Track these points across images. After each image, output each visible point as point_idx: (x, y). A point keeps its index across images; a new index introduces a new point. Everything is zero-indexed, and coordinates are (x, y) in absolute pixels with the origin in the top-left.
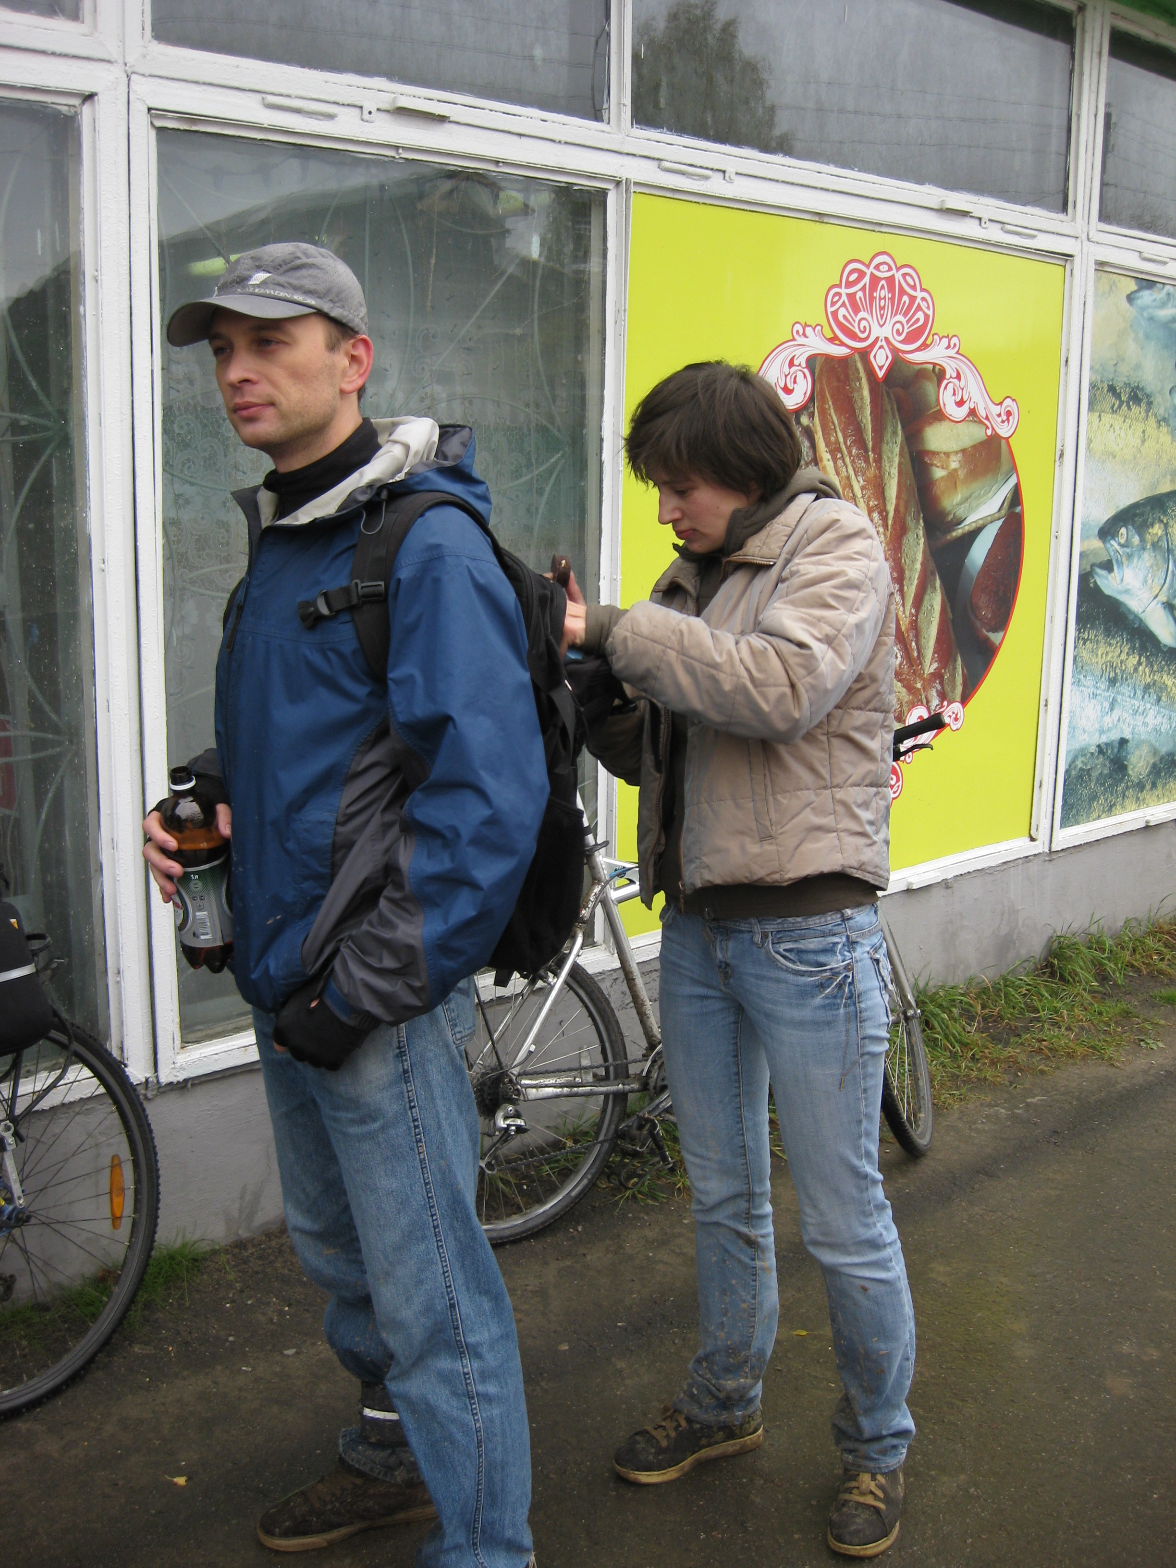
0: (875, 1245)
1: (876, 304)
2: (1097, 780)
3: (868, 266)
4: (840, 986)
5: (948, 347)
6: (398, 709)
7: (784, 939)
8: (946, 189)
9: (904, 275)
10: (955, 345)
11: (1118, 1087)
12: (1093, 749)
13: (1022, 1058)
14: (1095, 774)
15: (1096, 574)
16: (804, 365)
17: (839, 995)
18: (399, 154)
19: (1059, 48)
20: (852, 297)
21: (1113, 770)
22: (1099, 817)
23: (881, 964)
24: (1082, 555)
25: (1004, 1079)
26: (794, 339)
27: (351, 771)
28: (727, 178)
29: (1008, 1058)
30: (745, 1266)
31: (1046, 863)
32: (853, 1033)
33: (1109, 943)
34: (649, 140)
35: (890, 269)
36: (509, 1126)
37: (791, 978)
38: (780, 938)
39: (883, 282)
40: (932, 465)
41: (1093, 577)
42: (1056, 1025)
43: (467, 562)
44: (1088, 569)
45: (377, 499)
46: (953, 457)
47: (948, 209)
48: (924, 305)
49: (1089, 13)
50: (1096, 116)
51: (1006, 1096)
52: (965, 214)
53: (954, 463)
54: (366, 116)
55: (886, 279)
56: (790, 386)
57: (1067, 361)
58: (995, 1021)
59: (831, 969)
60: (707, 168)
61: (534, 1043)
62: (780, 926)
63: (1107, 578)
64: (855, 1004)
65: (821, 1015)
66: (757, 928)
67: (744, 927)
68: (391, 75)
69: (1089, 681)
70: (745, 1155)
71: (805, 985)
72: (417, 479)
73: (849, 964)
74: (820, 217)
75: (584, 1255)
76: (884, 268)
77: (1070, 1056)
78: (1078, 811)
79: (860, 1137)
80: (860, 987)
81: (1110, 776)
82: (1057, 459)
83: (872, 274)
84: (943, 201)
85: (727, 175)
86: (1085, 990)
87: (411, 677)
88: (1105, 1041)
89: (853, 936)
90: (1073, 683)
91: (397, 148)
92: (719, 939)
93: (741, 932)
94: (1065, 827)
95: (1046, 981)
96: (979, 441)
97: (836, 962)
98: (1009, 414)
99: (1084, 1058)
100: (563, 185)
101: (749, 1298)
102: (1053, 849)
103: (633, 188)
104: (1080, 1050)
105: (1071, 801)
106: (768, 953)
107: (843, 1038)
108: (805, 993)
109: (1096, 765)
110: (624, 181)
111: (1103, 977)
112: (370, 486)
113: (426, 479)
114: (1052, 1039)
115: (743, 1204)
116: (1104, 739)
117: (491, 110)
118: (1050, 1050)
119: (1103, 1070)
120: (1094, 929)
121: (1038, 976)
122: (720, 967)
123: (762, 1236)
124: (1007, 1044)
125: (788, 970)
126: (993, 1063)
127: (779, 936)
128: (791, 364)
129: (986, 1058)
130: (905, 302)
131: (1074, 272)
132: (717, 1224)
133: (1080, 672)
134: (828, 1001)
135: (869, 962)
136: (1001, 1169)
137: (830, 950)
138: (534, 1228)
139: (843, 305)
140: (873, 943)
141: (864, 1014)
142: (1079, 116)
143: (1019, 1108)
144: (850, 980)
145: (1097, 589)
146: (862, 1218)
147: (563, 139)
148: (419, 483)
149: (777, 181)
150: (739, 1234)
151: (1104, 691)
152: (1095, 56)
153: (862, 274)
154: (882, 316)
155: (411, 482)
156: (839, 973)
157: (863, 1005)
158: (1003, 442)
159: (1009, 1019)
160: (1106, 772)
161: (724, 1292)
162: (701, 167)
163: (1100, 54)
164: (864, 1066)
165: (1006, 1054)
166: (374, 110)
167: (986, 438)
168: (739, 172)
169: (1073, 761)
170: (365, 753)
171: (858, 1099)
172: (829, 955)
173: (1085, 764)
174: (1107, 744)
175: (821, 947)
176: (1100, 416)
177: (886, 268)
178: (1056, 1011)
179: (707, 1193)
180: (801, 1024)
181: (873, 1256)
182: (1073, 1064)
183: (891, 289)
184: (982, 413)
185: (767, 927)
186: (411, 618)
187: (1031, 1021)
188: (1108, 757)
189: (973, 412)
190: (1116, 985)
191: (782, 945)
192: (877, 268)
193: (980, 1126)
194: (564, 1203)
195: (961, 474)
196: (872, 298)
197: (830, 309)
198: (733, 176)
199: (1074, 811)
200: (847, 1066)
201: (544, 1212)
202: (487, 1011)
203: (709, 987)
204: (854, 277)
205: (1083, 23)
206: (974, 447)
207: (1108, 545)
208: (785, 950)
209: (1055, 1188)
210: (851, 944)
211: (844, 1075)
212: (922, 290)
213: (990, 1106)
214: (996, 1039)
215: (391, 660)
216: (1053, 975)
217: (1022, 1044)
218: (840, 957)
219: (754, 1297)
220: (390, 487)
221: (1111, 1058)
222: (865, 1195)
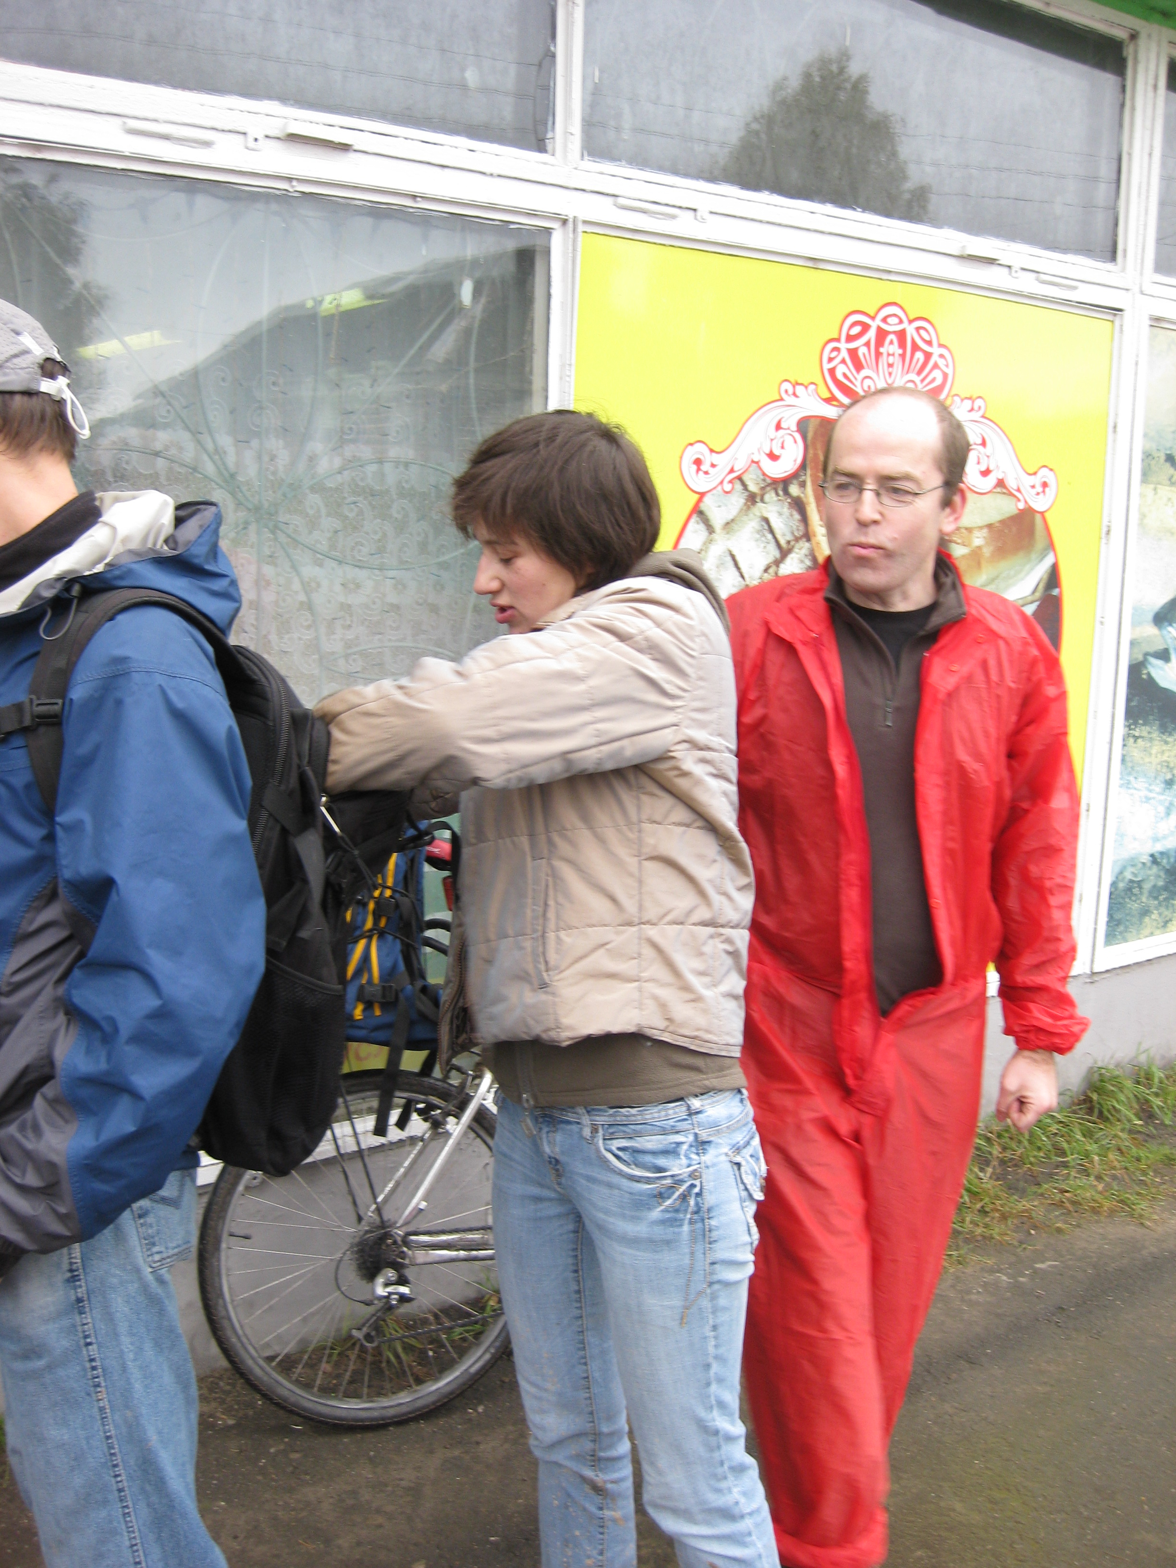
0: (728, 1514)
1: (883, 361)
2: (1150, 892)
3: (873, 318)
4: (684, 1197)
5: (972, 410)
6: (64, 862)
7: (617, 1135)
8: (970, 234)
9: (918, 329)
10: (980, 408)
11: (1145, 1252)
12: (1146, 859)
13: (1039, 1213)
14: (1147, 886)
15: (1150, 664)
16: (794, 428)
17: (683, 1208)
18: (293, 187)
19: (1108, 79)
20: (853, 353)
21: (1170, 882)
22: (1152, 934)
23: (743, 1169)
24: (1133, 643)
25: (1012, 1238)
26: (782, 399)
27: (21, 931)
28: (699, 217)
29: (1023, 1212)
30: (591, 1516)
31: (1088, 986)
32: (699, 1255)
33: (1158, 1074)
34: (602, 173)
35: (901, 322)
36: (390, 1294)
37: (625, 1183)
38: (612, 1133)
39: (892, 337)
40: (951, 541)
41: (1146, 668)
42: (1086, 1172)
43: (160, 680)
44: (1140, 658)
45: (66, 595)
46: (976, 533)
47: (970, 255)
48: (941, 363)
49: (1142, 42)
50: (1150, 155)
51: (1013, 1259)
52: (991, 261)
53: (978, 540)
54: (252, 144)
55: (894, 333)
56: (777, 452)
57: (1115, 427)
58: (1016, 1165)
59: (672, 1176)
60: (674, 206)
61: (425, 1198)
62: (612, 1119)
63: (1162, 669)
64: (703, 1220)
65: (659, 1232)
66: (586, 1120)
67: (571, 1117)
68: (284, 99)
69: (1141, 783)
70: (589, 1388)
71: (641, 1193)
72: (117, 573)
73: (695, 1170)
74: (814, 262)
75: (478, 1443)
76: (891, 320)
77: (1095, 1211)
78: (1126, 927)
79: (708, 1384)
80: (709, 1199)
81: (1165, 888)
82: (1103, 535)
83: (879, 329)
84: (964, 247)
85: (699, 214)
86: (1123, 1130)
87: (81, 822)
88: (1139, 1194)
89: (704, 1135)
90: (1121, 786)
91: (290, 179)
92: (545, 1129)
93: (569, 1122)
94: (1111, 944)
95: (1082, 1119)
96: (1007, 515)
97: (677, 1167)
98: (1045, 485)
99: (1112, 1212)
100: (497, 223)
101: (595, 1553)
102: (1096, 970)
103: (581, 228)
104: (1107, 1204)
105: (1118, 916)
106: (598, 1151)
107: (687, 1261)
108: (641, 1204)
109: (1149, 876)
110: (571, 220)
111: (1147, 1113)
112: (59, 579)
113: (130, 572)
114: (1076, 1190)
115: (588, 1446)
116: (1159, 847)
117: (406, 138)
118: (1074, 1203)
119: (1131, 1230)
120: (1143, 1058)
121: (1074, 1112)
122: (550, 1162)
123: (612, 1482)
124: (1023, 1193)
125: (621, 1174)
126: (1004, 1217)
127: (611, 1131)
128: (778, 427)
129: (998, 1210)
130: (918, 360)
131: (1124, 328)
132: (556, 1463)
133: (1129, 774)
134: (668, 1215)
135: (728, 1166)
136: (987, 1354)
137: (672, 1152)
138: (424, 1407)
139: (843, 361)
140: (734, 1142)
141: (715, 1234)
142: (1130, 154)
143: (1024, 1275)
144: (697, 1190)
145: (1151, 680)
146: (712, 1482)
147: (496, 172)
148: (120, 577)
149: (761, 221)
150: (584, 1479)
151: (1158, 793)
152: (1150, 89)
153: (866, 327)
154: (890, 374)
155: (109, 576)
156: (682, 1181)
157: (713, 1222)
158: (1038, 518)
159: (1031, 1163)
160: (1161, 883)
161: (566, 1543)
162: (667, 205)
163: (1155, 87)
164: (714, 1297)
165: (1020, 1207)
166: (260, 137)
167: (1016, 512)
168: (713, 210)
169: (1121, 873)
170: (39, 910)
171: (705, 1338)
172: (671, 1157)
173: (1135, 875)
174: (1162, 853)
175: (660, 1147)
176: (1155, 489)
177: (896, 320)
178: (1087, 1155)
179: (543, 1428)
180: (634, 1242)
181: (726, 1528)
182: (1097, 1222)
183: (902, 344)
184: (1011, 484)
185: (598, 1118)
186: (84, 750)
187: (1057, 1167)
188: (1164, 867)
189: (1001, 483)
190: (1162, 1124)
191: (614, 1142)
192: (884, 320)
193: (974, 1297)
194: (461, 1381)
195: (987, 552)
196: (878, 354)
197: (827, 366)
198: (707, 216)
199: (1121, 928)
200: (692, 1297)
201: (437, 1390)
202: (367, 1159)
203: (541, 1185)
204: (857, 330)
205: (1136, 52)
206: (1002, 522)
207: (1165, 632)
208: (619, 1149)
209: (1045, 1383)
210: (701, 1145)
211: (687, 1308)
212: (941, 346)
213: (992, 1271)
214: (1012, 1188)
215: (60, 800)
216: (1090, 1111)
217: (1042, 1195)
218: (684, 1161)
219: (601, 1553)
220: (82, 581)
221: (1141, 1216)
222: (716, 1455)
